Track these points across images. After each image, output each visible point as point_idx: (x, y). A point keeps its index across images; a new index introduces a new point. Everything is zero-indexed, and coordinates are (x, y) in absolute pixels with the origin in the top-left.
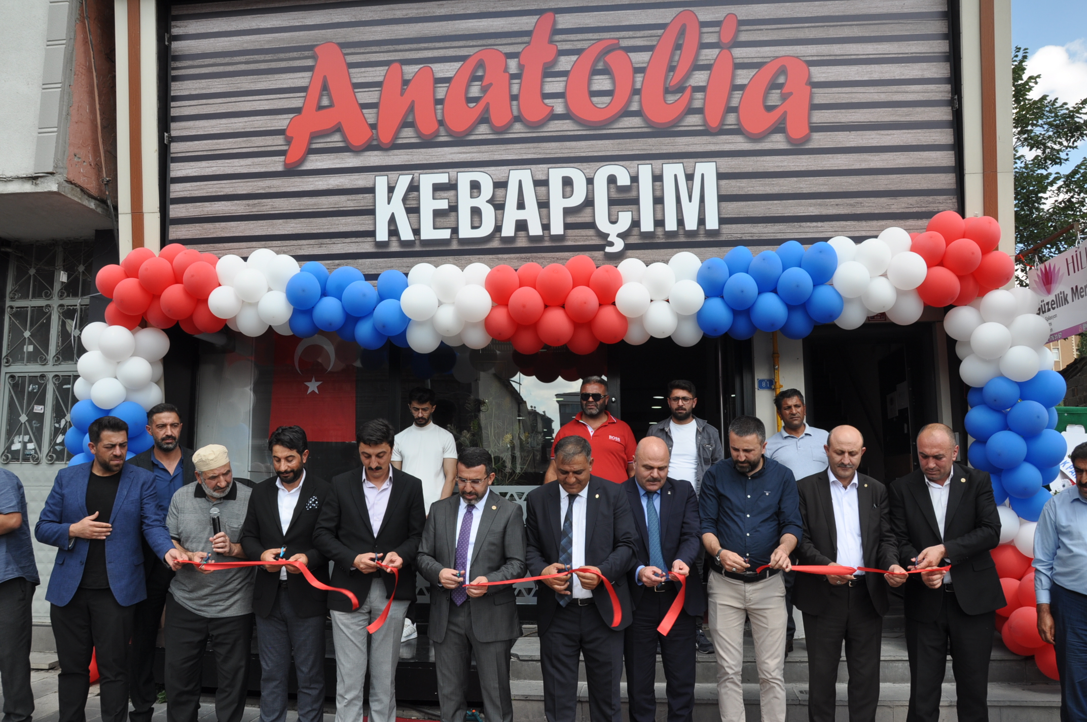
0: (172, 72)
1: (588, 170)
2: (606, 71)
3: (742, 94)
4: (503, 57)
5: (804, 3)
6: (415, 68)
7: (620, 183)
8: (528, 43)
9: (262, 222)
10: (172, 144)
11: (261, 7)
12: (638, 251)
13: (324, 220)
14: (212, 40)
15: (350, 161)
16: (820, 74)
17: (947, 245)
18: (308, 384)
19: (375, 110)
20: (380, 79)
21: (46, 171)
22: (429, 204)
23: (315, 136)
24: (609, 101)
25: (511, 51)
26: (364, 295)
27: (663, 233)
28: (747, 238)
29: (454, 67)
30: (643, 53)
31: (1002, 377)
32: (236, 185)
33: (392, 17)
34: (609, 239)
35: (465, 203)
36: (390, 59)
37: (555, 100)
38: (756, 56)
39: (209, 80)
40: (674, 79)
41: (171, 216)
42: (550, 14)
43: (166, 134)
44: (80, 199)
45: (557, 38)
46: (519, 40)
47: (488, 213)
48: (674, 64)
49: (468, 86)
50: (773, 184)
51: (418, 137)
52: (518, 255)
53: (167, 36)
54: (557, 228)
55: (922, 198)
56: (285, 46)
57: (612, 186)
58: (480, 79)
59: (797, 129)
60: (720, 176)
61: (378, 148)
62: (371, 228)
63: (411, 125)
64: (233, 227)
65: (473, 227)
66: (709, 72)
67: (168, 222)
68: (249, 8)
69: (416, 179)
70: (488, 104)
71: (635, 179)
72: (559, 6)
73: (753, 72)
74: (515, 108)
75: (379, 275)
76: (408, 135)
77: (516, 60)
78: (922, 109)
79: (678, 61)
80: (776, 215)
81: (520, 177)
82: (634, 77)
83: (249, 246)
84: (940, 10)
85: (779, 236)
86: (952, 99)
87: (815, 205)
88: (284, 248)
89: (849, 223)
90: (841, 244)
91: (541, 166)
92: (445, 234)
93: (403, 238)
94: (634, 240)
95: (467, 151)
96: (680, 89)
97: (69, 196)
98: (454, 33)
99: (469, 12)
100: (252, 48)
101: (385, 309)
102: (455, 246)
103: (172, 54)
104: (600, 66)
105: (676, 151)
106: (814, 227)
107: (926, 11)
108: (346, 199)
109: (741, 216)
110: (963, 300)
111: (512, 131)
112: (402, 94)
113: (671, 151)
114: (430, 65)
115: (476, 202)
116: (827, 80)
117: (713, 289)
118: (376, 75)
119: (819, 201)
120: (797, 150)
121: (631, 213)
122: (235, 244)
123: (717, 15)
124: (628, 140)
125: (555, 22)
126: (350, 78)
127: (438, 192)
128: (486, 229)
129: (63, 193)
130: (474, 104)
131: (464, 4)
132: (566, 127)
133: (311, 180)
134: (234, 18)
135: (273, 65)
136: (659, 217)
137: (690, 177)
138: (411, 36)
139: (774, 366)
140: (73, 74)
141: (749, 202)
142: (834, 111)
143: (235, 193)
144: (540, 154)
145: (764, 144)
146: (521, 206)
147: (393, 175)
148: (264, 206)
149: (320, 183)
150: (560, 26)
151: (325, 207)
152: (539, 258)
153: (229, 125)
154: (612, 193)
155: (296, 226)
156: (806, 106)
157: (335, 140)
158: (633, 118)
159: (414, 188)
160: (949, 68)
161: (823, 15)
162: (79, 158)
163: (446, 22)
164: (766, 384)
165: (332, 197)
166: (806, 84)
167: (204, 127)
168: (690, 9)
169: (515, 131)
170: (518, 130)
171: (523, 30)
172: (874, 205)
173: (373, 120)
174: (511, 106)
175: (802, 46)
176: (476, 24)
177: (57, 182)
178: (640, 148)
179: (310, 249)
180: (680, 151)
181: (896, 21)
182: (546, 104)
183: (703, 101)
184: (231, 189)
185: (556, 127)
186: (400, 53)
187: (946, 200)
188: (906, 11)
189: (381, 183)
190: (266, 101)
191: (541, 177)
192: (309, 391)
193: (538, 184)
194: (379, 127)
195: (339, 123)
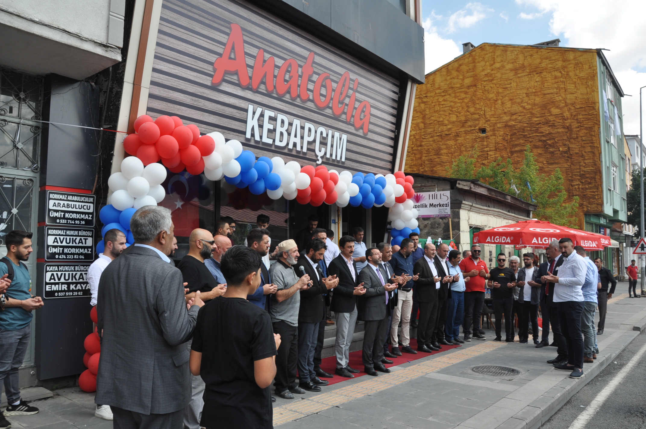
1: (316, 127)
2: (325, 87)
7: (323, 135)
9: (198, 111)
15: (240, 93)
18: (176, 203)
20: (255, 55)
22: (267, 126)
23: (227, 73)
27: (332, 159)
28: (351, 167)
29: (282, 62)
34: (318, 158)
35: (279, 129)
36: (260, 46)
38: (360, 98)
41: (150, 92)
45: (314, 65)
46: (303, 60)
47: (285, 136)
50: (359, 148)
51: (266, 91)
54: (305, 149)
55: (386, 163)
57: (321, 136)
60: (347, 141)
61: (251, 90)
62: (244, 130)
63: (264, 83)
64: (183, 110)
65: (280, 141)
69: (263, 111)
71: (327, 135)
72: (316, 51)
76: (263, 88)
78: (389, 132)
81: (297, 123)
85: (358, 168)
86: (397, 132)
88: (207, 130)
91: (303, 120)
92: (270, 141)
93: (256, 139)
94: (324, 160)
95: (282, 104)
96: (342, 103)
98: (283, 46)
99: (289, 38)
102: (273, 148)
106: (365, 167)
108: (236, 112)
109: (350, 158)
111: (296, 101)
113: (337, 127)
114: (274, 57)
115: (282, 130)
116: (373, 114)
118: (254, 51)
119: (367, 157)
120: (365, 137)
121: (325, 148)
123: (354, 78)
124: (327, 118)
127: (271, 120)
128: (284, 143)
132: (312, 106)
133: (223, 96)
136: (331, 153)
137: (341, 139)
138: (269, 39)
142: (373, 126)
144: (303, 114)
145: (358, 132)
146: (296, 136)
147: (255, 106)
149: (226, 99)
150: (315, 60)
151: (228, 113)
152: (299, 161)
153: (187, 48)
154: (321, 139)
155: (213, 119)
157: (235, 78)
158: (330, 110)
159: (262, 115)
163: (281, 39)
164: (334, 221)
165: (230, 108)
167: (174, 43)
168: (348, 71)
170: (298, 101)
171: (305, 56)
173: (251, 75)
175: (370, 99)
176: (291, 45)
178: (330, 123)
180: (340, 128)
184: (185, 87)
185: (310, 105)
186: (265, 46)
187: (390, 165)
189: (251, 108)
190: (206, 43)
191: (303, 125)
192: (177, 207)
193: (302, 128)
194: (253, 78)
195: (237, 70)
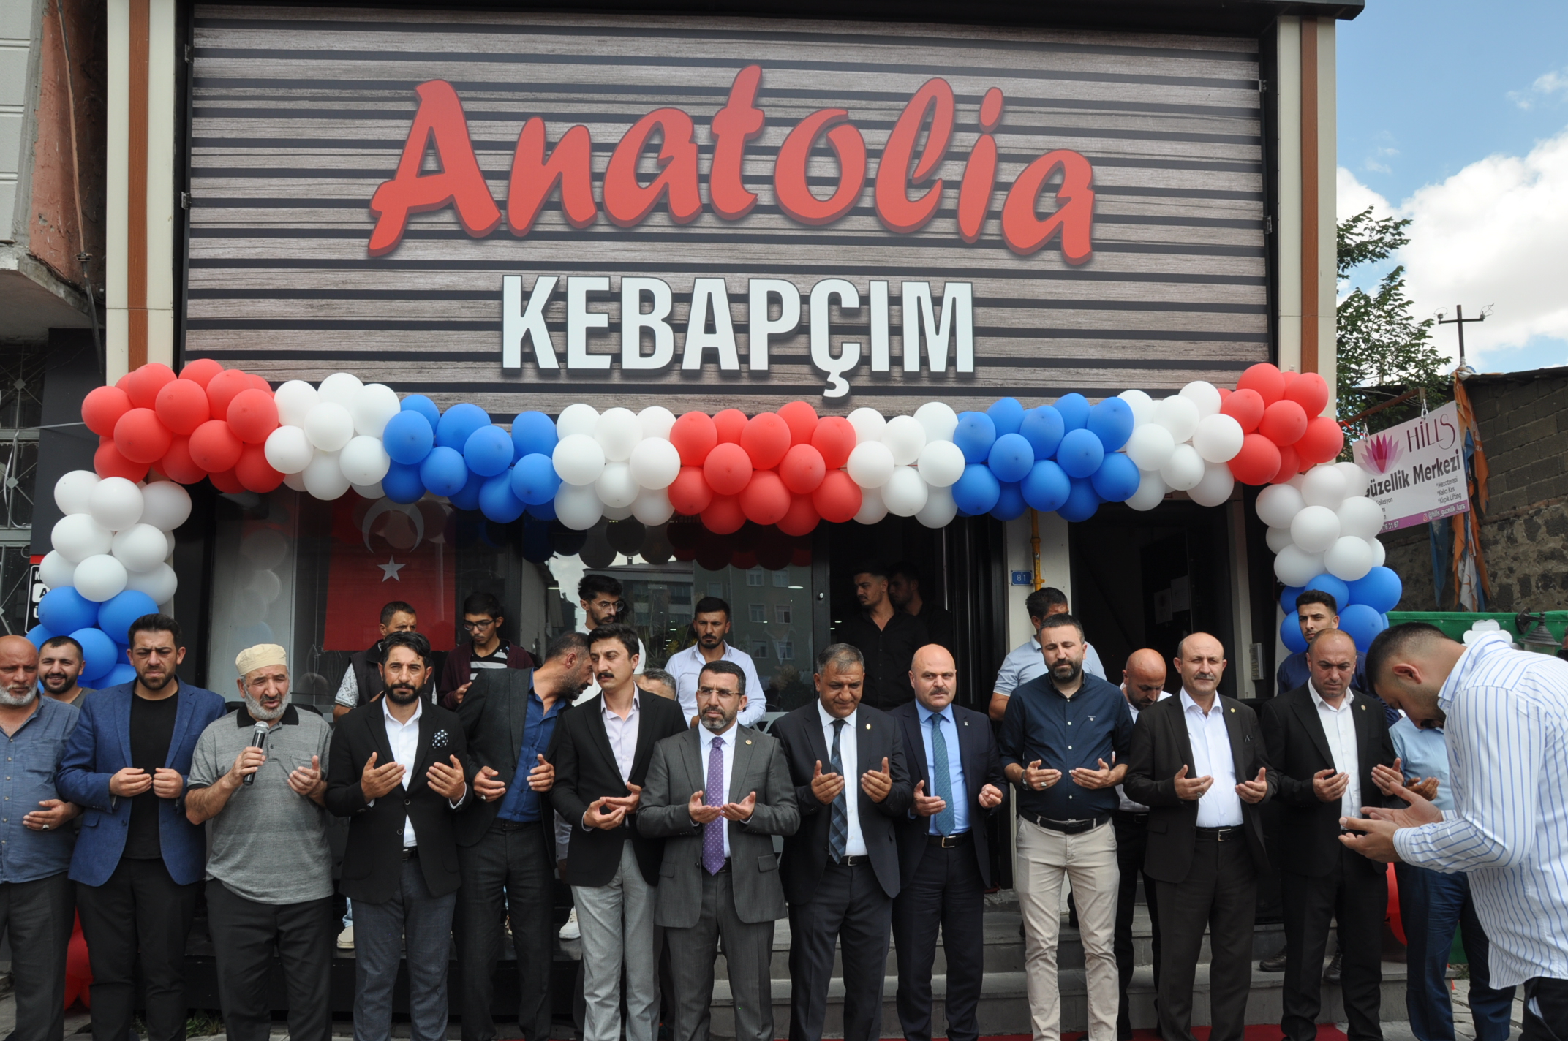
0: (194, 102)
1: (802, 285)
2: (829, 152)
3: (1008, 196)
4: (689, 122)
5: (1088, 83)
6: (565, 127)
7: (845, 304)
8: (725, 105)
9: (332, 331)
10: (192, 210)
11: (335, 20)
12: (868, 397)
13: (426, 334)
14: (258, 61)
15: (466, 251)
16: (1105, 176)
17: (1266, 406)
18: (383, 567)
19: (504, 182)
20: (513, 138)
21: (2, 240)
22: (580, 319)
23: (414, 213)
24: (832, 193)
25: (700, 114)
26: (495, 446)
27: (901, 375)
28: (1010, 386)
29: (620, 130)
30: (879, 131)
31: (1326, 573)
32: (293, 277)
33: (532, 52)
34: (830, 379)
35: (632, 320)
36: (527, 111)
37: (760, 186)
38: (1026, 146)
39: (253, 120)
40: (920, 169)
41: (188, 316)
42: (756, 68)
43: (183, 194)
44: (46, 282)
45: (765, 101)
46: (712, 99)
47: (665, 336)
48: (920, 148)
49: (639, 158)
50: (1044, 316)
51: (567, 224)
52: (704, 396)
53: (187, 49)
54: (759, 361)
55: (1226, 343)
56: (371, 79)
57: (834, 307)
58: (656, 149)
59: (1075, 245)
60: (977, 302)
61: (508, 235)
62: (496, 349)
63: (557, 206)
64: (287, 337)
65: (643, 355)
66: (965, 163)
67: (184, 324)
68: (318, 19)
69: (563, 282)
70: (666, 185)
71: (865, 300)
72: (767, 58)
73: (1021, 167)
74: (704, 193)
75: (515, 416)
76: (552, 221)
77: (706, 126)
78: (1229, 230)
79: (925, 146)
80: (1048, 357)
81: (710, 288)
82: (866, 163)
83: (311, 366)
84: (1252, 107)
85: (1051, 385)
86: (1265, 220)
87: (1096, 346)
88: (365, 371)
89: (1138, 371)
90: (1134, 399)
91: (738, 274)
92: (603, 362)
93: (542, 366)
94: (862, 382)
95: (636, 248)
96: (927, 183)
97: (32, 278)
98: (620, 83)
99: (642, 55)
100: (321, 78)
101: (531, 465)
102: (616, 380)
103: (194, 76)
104: (822, 144)
105: (920, 265)
106: (1094, 374)
107: (1236, 106)
108: (460, 306)
109: (1002, 356)
110: (1282, 477)
111: (699, 225)
112: (544, 163)
113: (914, 265)
114: (586, 124)
115: (648, 321)
116: (1114, 185)
117: (977, 454)
118: (509, 131)
119: (1101, 341)
120: (1075, 272)
121: (858, 345)
122: (289, 361)
123: (977, 89)
124: (857, 247)
125: (761, 80)
126: (468, 134)
127: (595, 303)
128: (661, 358)
129: (24, 273)
130: (648, 184)
131: (636, 43)
132: (774, 223)
133: (407, 274)
134: (295, 32)
135: (353, 106)
136: (896, 353)
137: (937, 302)
138: (559, 82)
139: (1034, 554)
140: (39, 93)
141: (1013, 339)
142: (1122, 225)
143: (292, 288)
144: (738, 258)
145: (1033, 263)
146: (710, 328)
147: (529, 275)
148: (336, 308)
149: (422, 280)
150: (768, 86)
151: (428, 315)
152: (734, 401)
153: (283, 188)
154: (835, 317)
155: (383, 340)
156: (1088, 218)
157: (445, 220)
158: (865, 217)
159: (559, 295)
160: (1261, 181)
161: (1111, 99)
162: (45, 221)
163: (609, 66)
164: (1022, 578)
165: (439, 301)
166: (1088, 188)
167: (245, 188)
168: (942, 77)
169: (703, 225)
170: (708, 223)
171: (718, 86)
172: (1169, 350)
173: (502, 195)
174: (699, 189)
175: (1083, 138)
176: (651, 72)
177: (16, 256)
178: (872, 258)
179: (404, 375)
180: (926, 266)
181: (1199, 116)
182: (747, 191)
183: (956, 201)
184: (286, 282)
185: (759, 223)
186: (542, 104)
187: (1255, 347)
188: (1211, 104)
189: (512, 286)
190: (340, 157)
191: (738, 290)
192: (386, 577)
193: (734, 299)
194: (511, 206)
195: (452, 196)
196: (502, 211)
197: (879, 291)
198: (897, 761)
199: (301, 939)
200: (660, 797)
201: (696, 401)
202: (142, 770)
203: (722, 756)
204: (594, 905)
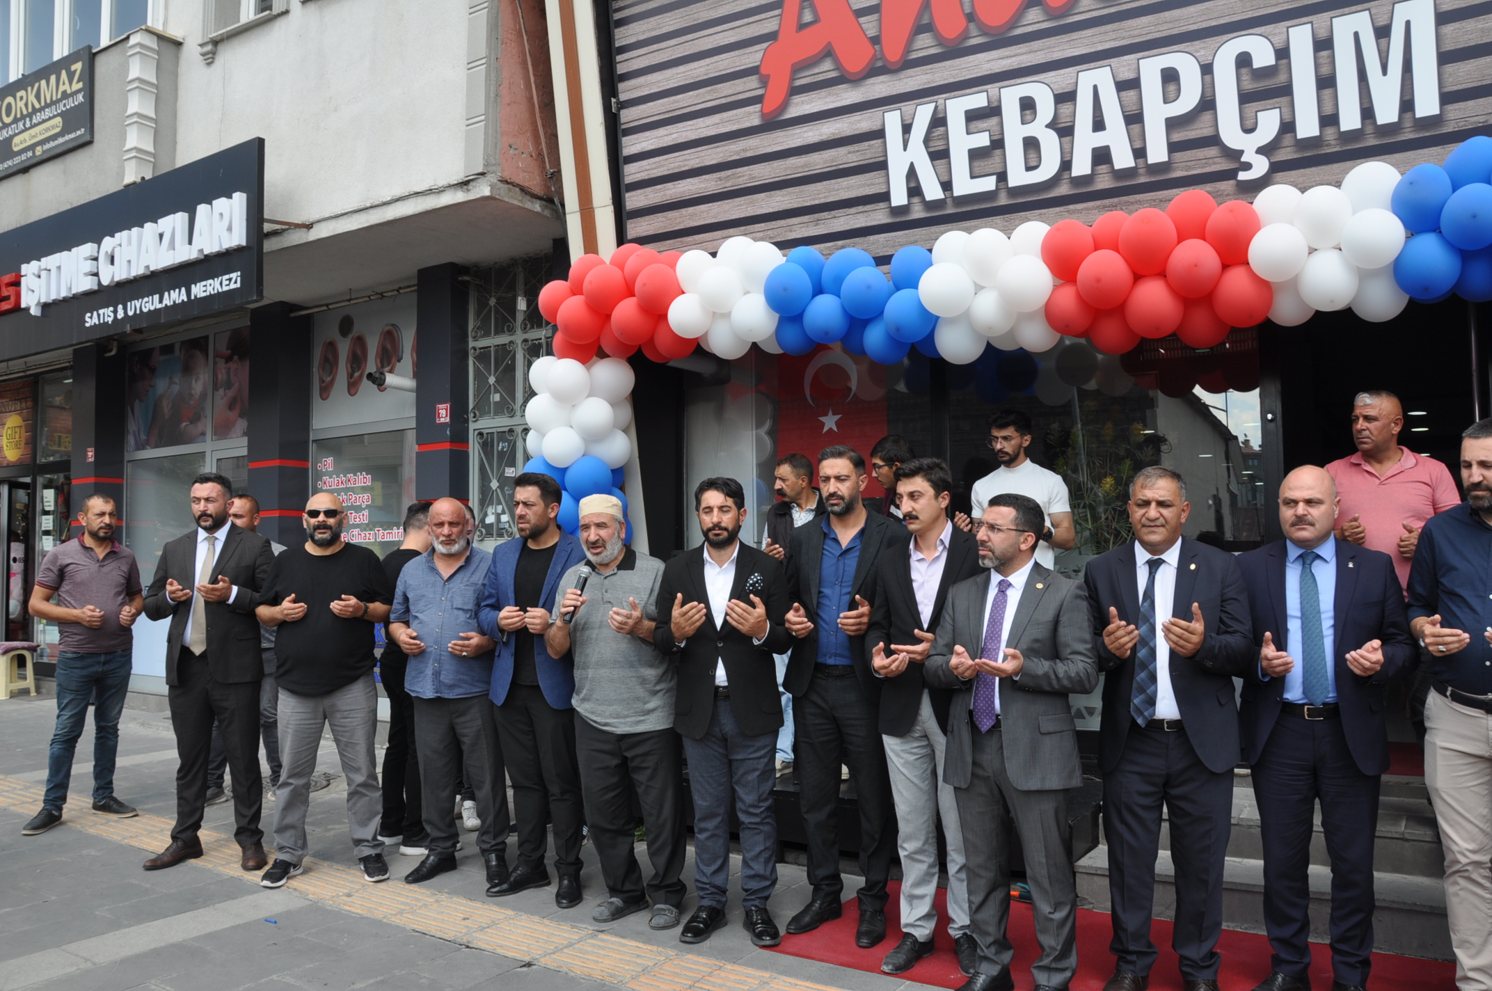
1: (1202, 52)
7: (1257, 63)
10: (622, 112)
12: (1293, 172)
13: (818, 187)
15: (847, 95)
18: (822, 419)
19: (875, 16)
21: (476, 172)
22: (961, 142)
23: (798, 68)
26: (869, 287)
27: (1336, 137)
32: (703, 154)
34: (1243, 159)
35: (1014, 133)
39: (659, 17)
41: (627, 208)
43: (613, 100)
44: (520, 201)
47: (1050, 143)
51: (939, 44)
52: (1098, 203)
54: (1157, 152)
57: (1244, 71)
60: (1443, 18)
61: (885, 70)
62: (883, 189)
63: (928, 28)
64: (703, 212)
65: (1029, 168)
67: (624, 216)
69: (941, 107)
71: (1283, 53)
75: (892, 256)
76: (925, 44)
81: (1098, 78)
88: (769, 232)
91: (1126, 57)
92: (989, 184)
93: (928, 198)
94: (1284, 155)
95: (1012, 53)
97: (506, 199)
101: (898, 305)
102: (1003, 200)
108: (846, 152)
109: (1485, 83)
111: (1077, 11)
115: (1030, 130)
117: (1420, 219)
121: (1278, 110)
122: (707, 234)
127: (974, 122)
128: (1049, 167)
129: (497, 197)
133: (797, 131)
136: (1328, 110)
137: (1383, 35)
140: (500, 43)
143: (703, 165)
144: (1123, 38)
146: (1099, 125)
147: (908, 107)
148: (740, 177)
149: (810, 134)
151: (818, 167)
152: (1132, 203)
153: (688, 73)
154: (1245, 83)
155: (782, 200)
157: (825, 69)
159: (939, 121)
162: (516, 149)
165: (828, 151)
167: (658, 82)
169: (1082, 9)
170: (1086, 7)
173: (874, 30)
177: (489, 183)
179: (803, 229)
184: (698, 160)
189: (892, 120)
190: (731, 31)
191: (1127, 75)
192: (826, 429)
193: (1122, 86)
194: (884, 40)
195: (829, 43)
196: (876, 46)
197: (1301, 37)
198: (1229, 608)
199: (644, 765)
200: (943, 645)
201: (1089, 209)
202: (518, 608)
203: (1006, 601)
204: (898, 755)
